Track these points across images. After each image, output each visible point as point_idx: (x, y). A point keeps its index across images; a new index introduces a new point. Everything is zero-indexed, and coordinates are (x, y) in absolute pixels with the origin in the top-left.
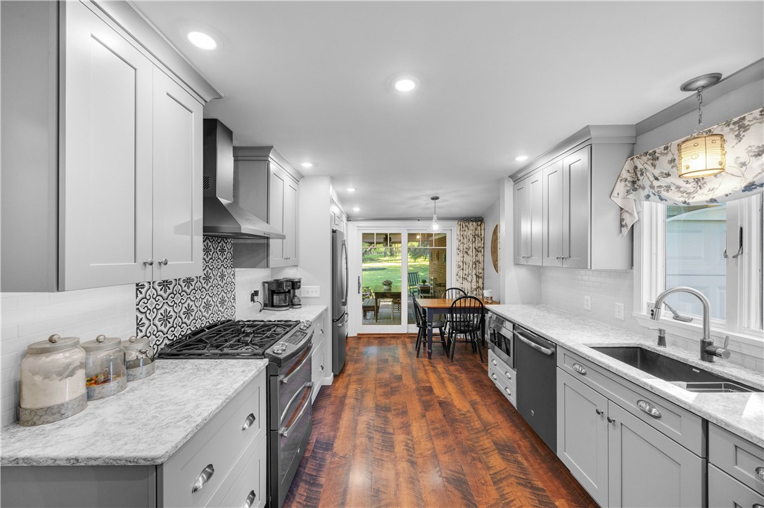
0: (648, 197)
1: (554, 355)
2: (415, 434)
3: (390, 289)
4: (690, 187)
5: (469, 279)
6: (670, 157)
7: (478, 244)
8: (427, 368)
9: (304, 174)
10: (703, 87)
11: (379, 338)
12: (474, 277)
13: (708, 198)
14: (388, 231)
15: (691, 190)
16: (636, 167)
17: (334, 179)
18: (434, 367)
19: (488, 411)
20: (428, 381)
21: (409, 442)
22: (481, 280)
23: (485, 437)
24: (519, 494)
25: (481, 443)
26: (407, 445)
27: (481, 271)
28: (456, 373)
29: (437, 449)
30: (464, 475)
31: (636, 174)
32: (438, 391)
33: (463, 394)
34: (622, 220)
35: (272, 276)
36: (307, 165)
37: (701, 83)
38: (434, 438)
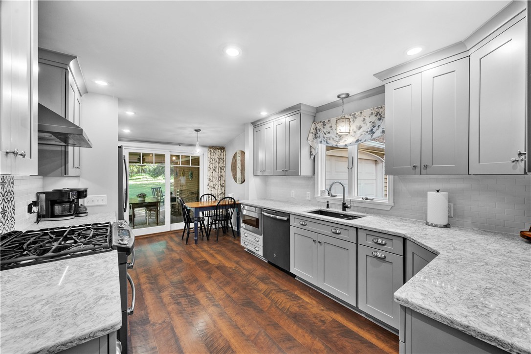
0: (321, 142)
1: (288, 220)
2: (210, 289)
3: (144, 200)
4: (337, 139)
5: (216, 187)
6: (330, 125)
7: (222, 165)
8: (198, 250)
9: (88, 91)
10: (344, 98)
11: (147, 238)
12: (220, 186)
13: (345, 144)
14: (141, 151)
15: (338, 140)
16: (317, 127)
17: (121, 101)
18: (202, 248)
19: (247, 264)
20: (203, 257)
21: (208, 295)
22: (223, 188)
23: (251, 277)
24: (279, 296)
25: (251, 280)
26: (207, 297)
27: (223, 182)
28: (219, 249)
29: (228, 292)
30: (249, 299)
31: (316, 131)
32: (211, 261)
33: (229, 259)
34: (311, 152)
35: (43, 187)
36: (101, 83)
37: (344, 96)
38: (223, 288)
